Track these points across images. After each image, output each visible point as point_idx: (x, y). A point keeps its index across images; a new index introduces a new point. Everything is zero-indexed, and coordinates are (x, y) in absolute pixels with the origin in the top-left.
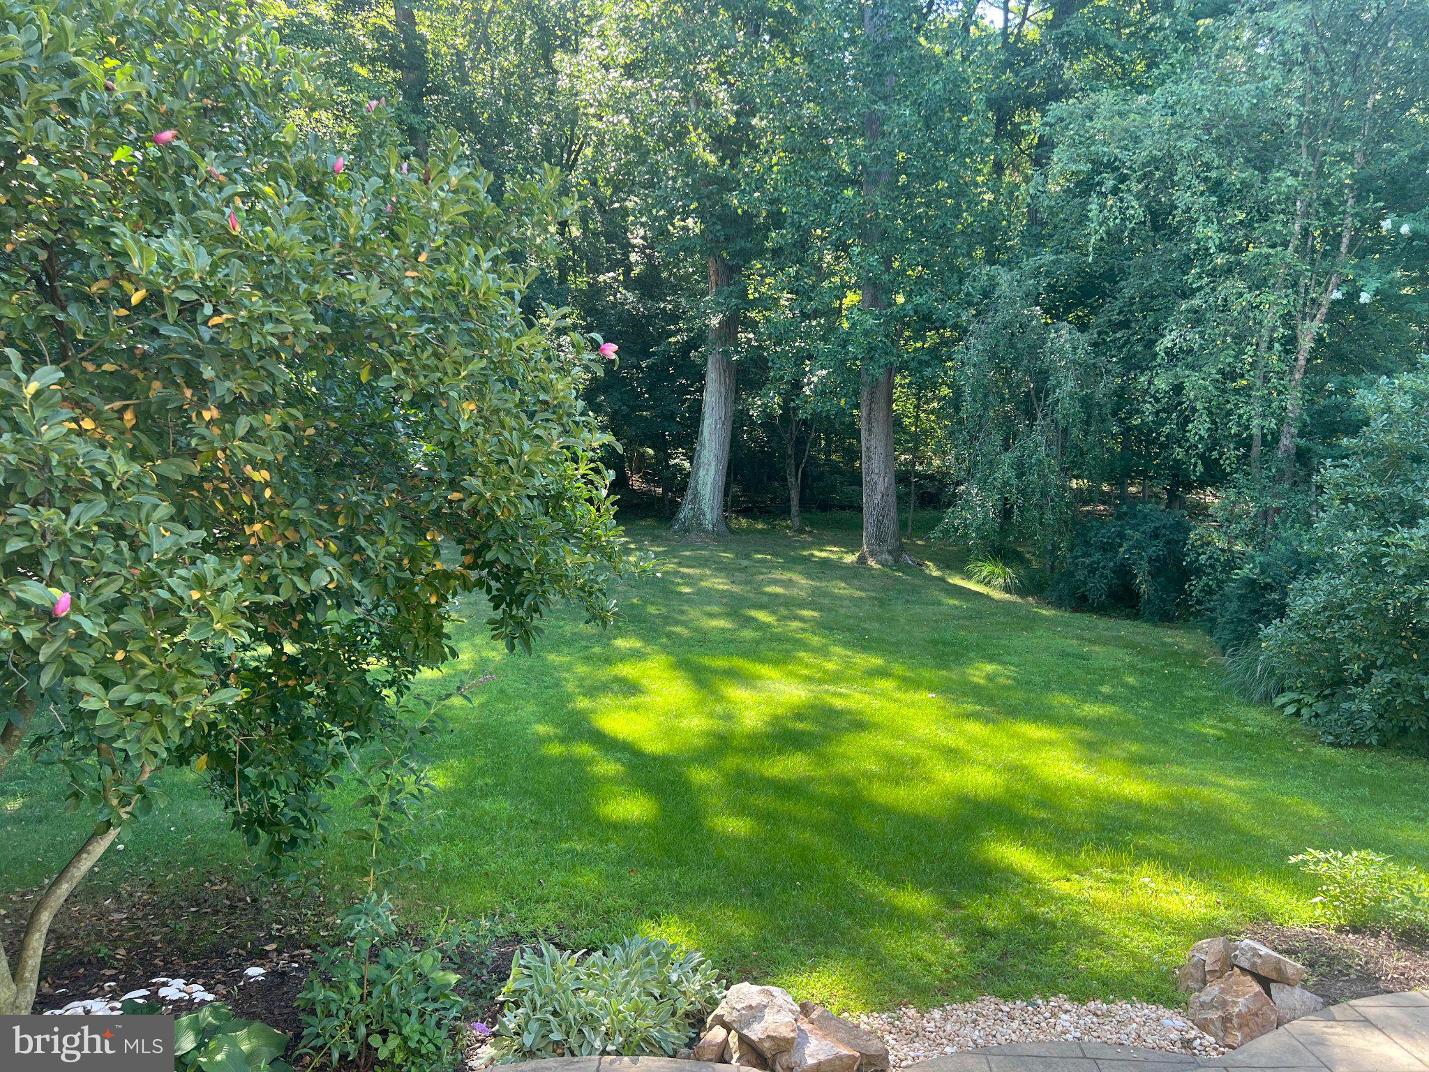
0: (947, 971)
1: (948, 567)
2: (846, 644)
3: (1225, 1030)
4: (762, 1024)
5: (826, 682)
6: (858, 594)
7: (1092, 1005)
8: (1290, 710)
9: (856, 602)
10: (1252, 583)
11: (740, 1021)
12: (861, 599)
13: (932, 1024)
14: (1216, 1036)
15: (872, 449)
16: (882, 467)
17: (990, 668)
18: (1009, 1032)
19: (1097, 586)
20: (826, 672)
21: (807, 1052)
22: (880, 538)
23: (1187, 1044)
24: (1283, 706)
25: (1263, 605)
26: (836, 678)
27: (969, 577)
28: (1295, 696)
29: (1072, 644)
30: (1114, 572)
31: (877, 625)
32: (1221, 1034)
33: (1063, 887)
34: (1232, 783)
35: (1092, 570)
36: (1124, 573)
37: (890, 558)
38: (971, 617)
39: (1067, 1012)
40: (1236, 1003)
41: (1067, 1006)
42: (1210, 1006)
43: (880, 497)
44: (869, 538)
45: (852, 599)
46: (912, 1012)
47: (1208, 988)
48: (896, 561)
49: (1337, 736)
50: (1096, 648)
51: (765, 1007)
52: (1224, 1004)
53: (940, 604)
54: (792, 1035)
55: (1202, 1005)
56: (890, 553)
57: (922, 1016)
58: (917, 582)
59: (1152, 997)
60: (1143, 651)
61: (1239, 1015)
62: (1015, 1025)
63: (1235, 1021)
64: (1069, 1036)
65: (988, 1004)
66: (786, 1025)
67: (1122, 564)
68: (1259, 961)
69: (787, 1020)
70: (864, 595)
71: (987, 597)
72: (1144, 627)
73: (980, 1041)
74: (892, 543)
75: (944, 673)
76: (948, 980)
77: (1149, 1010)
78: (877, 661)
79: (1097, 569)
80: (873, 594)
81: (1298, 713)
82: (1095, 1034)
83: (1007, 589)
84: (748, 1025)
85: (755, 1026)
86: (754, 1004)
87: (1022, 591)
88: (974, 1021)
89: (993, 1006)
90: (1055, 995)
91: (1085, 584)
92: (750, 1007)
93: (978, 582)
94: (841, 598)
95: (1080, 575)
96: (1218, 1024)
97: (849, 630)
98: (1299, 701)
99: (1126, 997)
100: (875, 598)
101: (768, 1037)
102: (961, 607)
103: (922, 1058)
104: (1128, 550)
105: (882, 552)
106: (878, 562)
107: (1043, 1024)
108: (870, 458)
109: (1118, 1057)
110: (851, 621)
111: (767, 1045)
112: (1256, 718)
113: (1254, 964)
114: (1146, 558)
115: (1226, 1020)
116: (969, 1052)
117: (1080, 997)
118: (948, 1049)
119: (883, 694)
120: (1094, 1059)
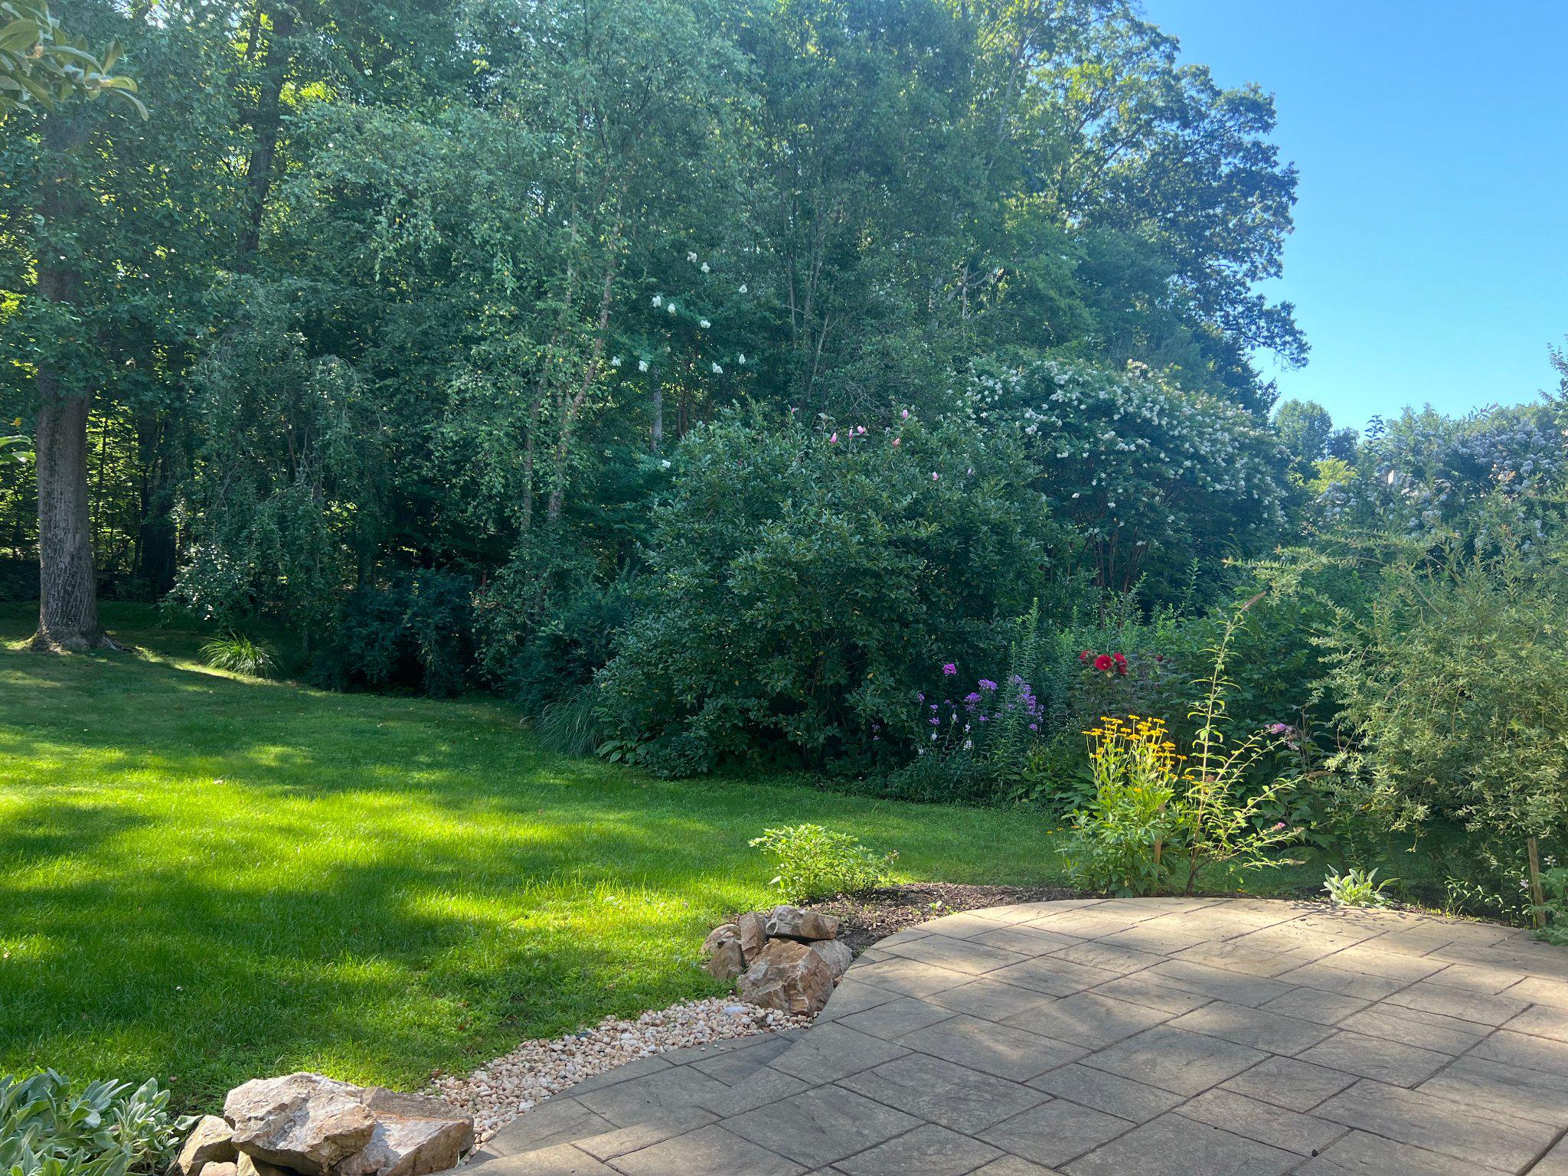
0: (461, 1028)
1: (169, 653)
2: (57, 740)
3: (789, 999)
4: (309, 1125)
5: (47, 783)
6: (48, 684)
7: (645, 1018)
8: (616, 756)
9: (52, 693)
10: (556, 640)
11: (267, 1134)
12: (56, 689)
13: (484, 1087)
14: (781, 1008)
15: (56, 494)
16: (71, 519)
17: (277, 750)
18: (577, 1067)
19: (379, 661)
20: (40, 772)
21: (391, 1142)
22: (68, 616)
23: (761, 1022)
24: (608, 754)
25: (568, 661)
26: (60, 777)
27: (204, 661)
28: (617, 743)
29: (362, 722)
30: (394, 643)
31: (95, 717)
32: (786, 1005)
33: (528, 924)
34: (612, 817)
35: (371, 641)
36: (407, 645)
37: (83, 642)
38: (224, 702)
39: (624, 1031)
40: (794, 967)
41: (622, 1025)
42: (767, 979)
43: (67, 560)
44: (50, 615)
45: (40, 690)
46: (451, 1081)
47: (752, 966)
48: (93, 646)
49: (672, 769)
50: (391, 724)
51: (306, 1100)
52: (781, 973)
53: (174, 690)
54: (368, 1123)
55: (755, 984)
56: (83, 635)
57: (466, 1083)
58: (134, 669)
59: (700, 992)
60: (442, 723)
61: (802, 978)
62: (579, 1058)
63: (800, 986)
64: (642, 1053)
65: (532, 1048)
66: (352, 1112)
67: (405, 636)
68: (800, 922)
69: (352, 1105)
70: (58, 685)
71: (234, 681)
72: (431, 703)
73: (555, 1086)
74: (86, 621)
75: (220, 759)
76: (470, 1037)
77: (703, 1005)
78: (116, 755)
79: (375, 641)
80: (72, 684)
81: (622, 760)
82: (669, 1042)
83: (258, 672)
84: (284, 1134)
85: (297, 1131)
86: (286, 1100)
87: (278, 674)
88: (531, 1069)
89: (541, 1050)
90: (602, 1018)
91: (361, 657)
92: (283, 1107)
93: (218, 667)
94: (23, 689)
95: (356, 648)
96: (781, 994)
97: (52, 724)
98: (621, 748)
99: (676, 1001)
100: (76, 688)
101: (327, 1138)
102: (206, 693)
103: (501, 1124)
104: (410, 620)
105: (72, 635)
106: (64, 648)
107: (608, 1050)
108: (51, 507)
109: (705, 1055)
110: (53, 714)
111: (325, 1152)
112: (589, 769)
113: (795, 927)
114: (432, 626)
115: (789, 988)
116: (549, 1101)
117: (630, 1013)
118: (523, 1105)
119: (142, 787)
120: (687, 1064)
